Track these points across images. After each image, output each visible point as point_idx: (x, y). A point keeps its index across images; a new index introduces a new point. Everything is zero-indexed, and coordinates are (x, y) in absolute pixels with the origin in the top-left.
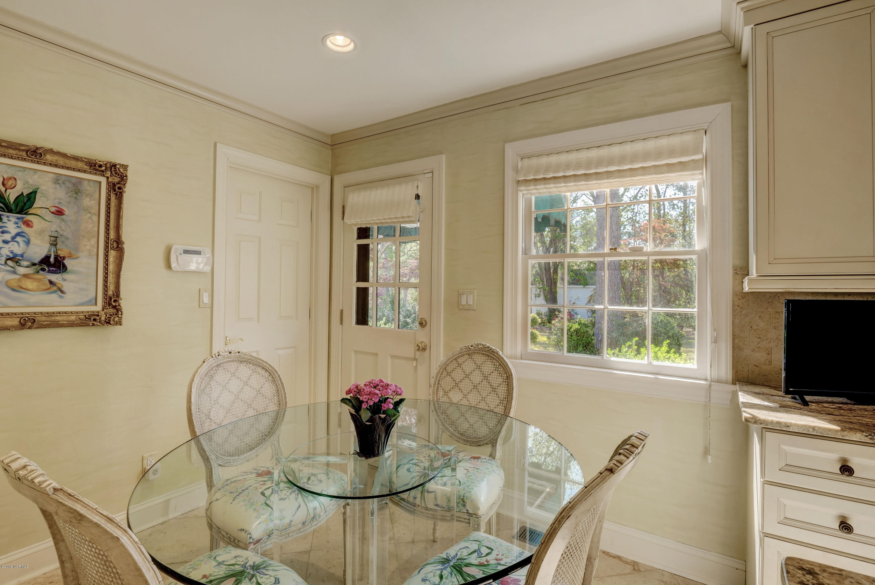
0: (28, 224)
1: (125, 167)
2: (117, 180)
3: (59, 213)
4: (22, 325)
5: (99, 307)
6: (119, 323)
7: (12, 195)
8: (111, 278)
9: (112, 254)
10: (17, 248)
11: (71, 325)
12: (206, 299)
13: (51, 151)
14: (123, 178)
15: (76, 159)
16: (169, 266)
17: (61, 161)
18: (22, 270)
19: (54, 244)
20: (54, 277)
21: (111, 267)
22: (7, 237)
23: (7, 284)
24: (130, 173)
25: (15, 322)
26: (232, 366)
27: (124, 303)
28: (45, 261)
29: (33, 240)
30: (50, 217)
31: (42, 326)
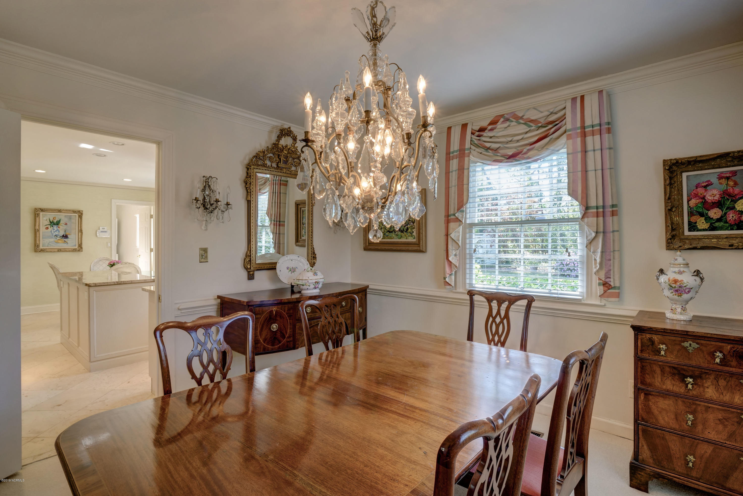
0: (59, 227)
1: (82, 211)
2: (80, 214)
3: (66, 224)
4: (58, 251)
5: (77, 247)
6: (82, 251)
7: (55, 221)
8: (79, 239)
9: (80, 233)
10: (57, 233)
11: (70, 251)
12: (109, 244)
13: (63, 210)
14: (82, 214)
15: (70, 210)
16: (97, 236)
17: (66, 212)
18: (58, 238)
19: (65, 232)
20: (65, 240)
21: (79, 237)
22: (55, 231)
23: (55, 241)
24: (84, 213)
25: (57, 250)
26: (104, 261)
27: (83, 246)
28: (63, 236)
29: (60, 231)
30: (64, 225)
31: (62, 251)
